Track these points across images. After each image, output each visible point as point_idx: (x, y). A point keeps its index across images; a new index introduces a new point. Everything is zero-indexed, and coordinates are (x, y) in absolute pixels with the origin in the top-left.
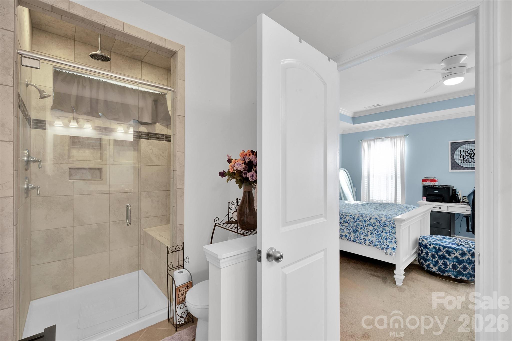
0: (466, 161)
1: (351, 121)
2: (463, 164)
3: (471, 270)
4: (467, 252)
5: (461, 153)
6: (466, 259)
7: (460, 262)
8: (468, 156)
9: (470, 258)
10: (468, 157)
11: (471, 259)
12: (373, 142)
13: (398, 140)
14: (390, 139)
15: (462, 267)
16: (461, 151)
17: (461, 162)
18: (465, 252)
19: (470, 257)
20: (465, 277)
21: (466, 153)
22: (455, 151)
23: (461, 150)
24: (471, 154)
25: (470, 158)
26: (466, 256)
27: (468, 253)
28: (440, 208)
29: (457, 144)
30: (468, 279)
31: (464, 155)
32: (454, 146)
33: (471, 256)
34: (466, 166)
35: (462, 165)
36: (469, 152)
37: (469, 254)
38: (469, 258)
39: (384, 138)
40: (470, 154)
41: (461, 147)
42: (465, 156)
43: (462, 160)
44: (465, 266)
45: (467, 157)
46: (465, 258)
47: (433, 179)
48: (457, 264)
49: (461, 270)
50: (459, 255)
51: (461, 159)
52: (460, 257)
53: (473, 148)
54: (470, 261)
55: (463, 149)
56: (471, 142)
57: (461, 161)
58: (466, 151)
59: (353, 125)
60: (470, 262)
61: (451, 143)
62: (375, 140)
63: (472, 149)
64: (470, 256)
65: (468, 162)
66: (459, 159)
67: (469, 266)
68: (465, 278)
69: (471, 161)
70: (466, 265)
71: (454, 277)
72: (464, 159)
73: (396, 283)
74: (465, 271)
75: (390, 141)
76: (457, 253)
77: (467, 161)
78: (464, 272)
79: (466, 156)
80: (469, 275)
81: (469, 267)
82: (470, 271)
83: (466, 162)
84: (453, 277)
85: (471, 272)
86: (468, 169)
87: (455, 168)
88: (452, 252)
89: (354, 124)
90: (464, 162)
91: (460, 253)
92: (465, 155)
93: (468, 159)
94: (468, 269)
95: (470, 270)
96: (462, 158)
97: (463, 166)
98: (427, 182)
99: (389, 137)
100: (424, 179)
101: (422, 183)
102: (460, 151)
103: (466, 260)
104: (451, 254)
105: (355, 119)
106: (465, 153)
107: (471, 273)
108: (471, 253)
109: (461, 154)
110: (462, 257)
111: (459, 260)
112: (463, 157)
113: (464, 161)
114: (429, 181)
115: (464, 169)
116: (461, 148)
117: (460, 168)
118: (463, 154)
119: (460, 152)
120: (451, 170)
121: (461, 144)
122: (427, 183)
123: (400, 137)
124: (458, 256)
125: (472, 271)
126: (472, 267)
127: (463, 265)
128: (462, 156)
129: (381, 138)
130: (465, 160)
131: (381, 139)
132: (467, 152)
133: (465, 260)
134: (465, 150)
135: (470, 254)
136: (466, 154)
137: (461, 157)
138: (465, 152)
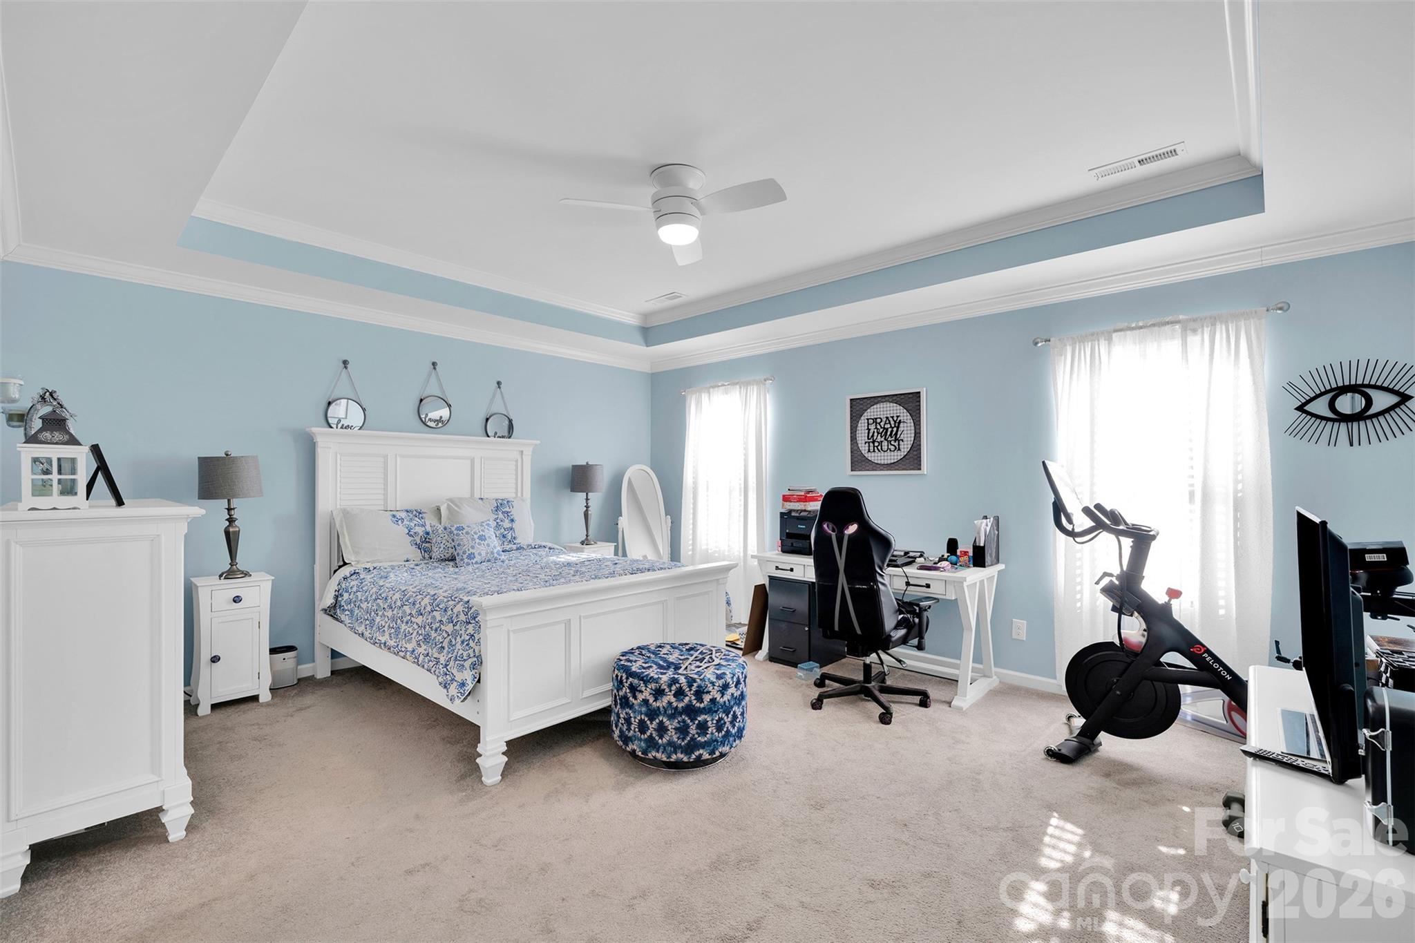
0: (877, 447)
1: (639, 337)
2: (873, 454)
3: (676, 733)
4: (665, 687)
5: (868, 427)
6: (664, 704)
7: (653, 714)
8: (881, 433)
9: (672, 703)
10: (881, 437)
11: (675, 704)
12: (707, 395)
13: (753, 388)
14: (738, 387)
15: (656, 727)
16: (870, 420)
17: (869, 451)
18: (662, 687)
19: (673, 699)
20: (663, 753)
21: (879, 427)
22: (858, 422)
23: (868, 419)
24: (887, 429)
25: (885, 439)
26: (664, 697)
27: (667, 690)
28: (792, 570)
29: (862, 402)
30: (669, 757)
31: (874, 432)
32: (858, 407)
33: (675, 696)
34: (878, 460)
35: (871, 457)
36: (882, 424)
37: (670, 691)
38: (670, 703)
39: (726, 384)
40: (884, 428)
41: (869, 410)
42: (876, 434)
43: (871, 444)
44: (661, 723)
45: (879, 439)
46: (662, 702)
47: (803, 494)
48: (646, 719)
49: (654, 735)
50: (651, 694)
51: (869, 443)
52: (651, 700)
53: (890, 414)
54: (672, 708)
55: (872, 417)
56: (887, 398)
57: (869, 446)
58: (879, 420)
59: (645, 348)
60: (672, 714)
61: (851, 400)
62: (711, 390)
63: (888, 416)
64: (672, 697)
65: (882, 449)
66: (866, 443)
67: (671, 725)
68: (663, 756)
69: (885, 448)
70: (665, 720)
71: (642, 754)
72: (873, 442)
73: (483, 778)
74: (661, 737)
75: (738, 393)
76: (648, 689)
77: (879, 447)
78: (660, 741)
79: (878, 433)
80: (670, 748)
81: (670, 727)
82: (671, 736)
83: (878, 449)
84: (640, 754)
85: (676, 740)
86: (882, 468)
87: (860, 464)
88: (638, 689)
89: (647, 346)
90: (874, 451)
91: (652, 689)
92: (876, 430)
93: (882, 442)
94: (669, 730)
95: (673, 733)
96: (871, 440)
97: (872, 459)
98: (791, 502)
99: (737, 383)
100: (788, 493)
101: (783, 505)
102: (866, 421)
103: (664, 707)
104: (637, 693)
105: (650, 333)
106: (876, 428)
107: (674, 742)
108: (674, 688)
109: (869, 430)
110: (656, 700)
111: (650, 707)
112: (873, 436)
113: (874, 447)
114: (795, 499)
115: (875, 468)
116: (869, 414)
117: (867, 464)
118: (872, 427)
119: (866, 424)
120: (852, 470)
121: (869, 402)
122: (792, 504)
123: (758, 383)
124: (648, 698)
125: (678, 735)
126: (678, 726)
127: (657, 721)
128: (871, 435)
129: (722, 386)
130: (876, 444)
131: (721, 388)
132: (879, 424)
133: (661, 709)
134: (876, 419)
135: (673, 692)
136: (878, 429)
137: (868, 439)
138: (876, 423)
